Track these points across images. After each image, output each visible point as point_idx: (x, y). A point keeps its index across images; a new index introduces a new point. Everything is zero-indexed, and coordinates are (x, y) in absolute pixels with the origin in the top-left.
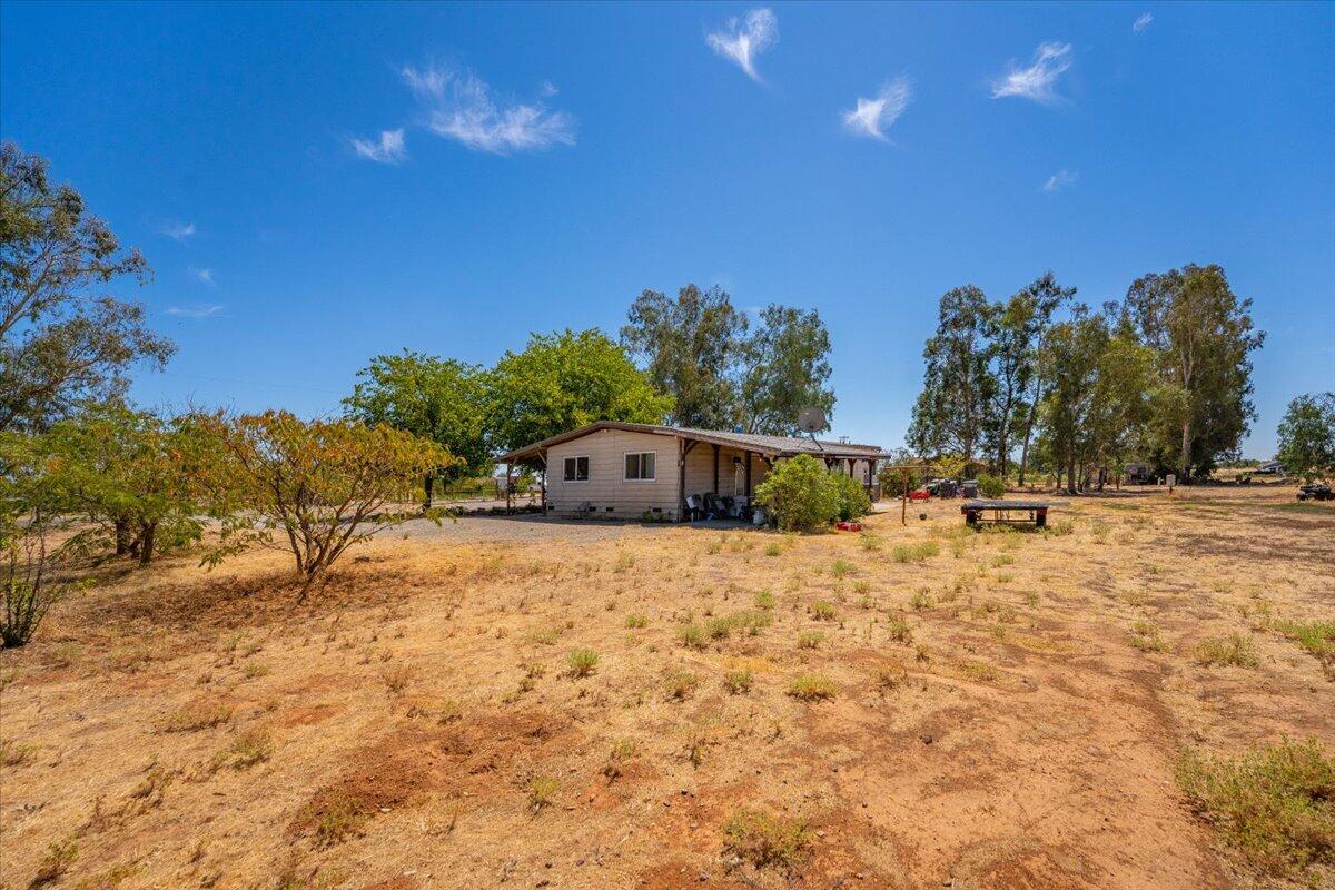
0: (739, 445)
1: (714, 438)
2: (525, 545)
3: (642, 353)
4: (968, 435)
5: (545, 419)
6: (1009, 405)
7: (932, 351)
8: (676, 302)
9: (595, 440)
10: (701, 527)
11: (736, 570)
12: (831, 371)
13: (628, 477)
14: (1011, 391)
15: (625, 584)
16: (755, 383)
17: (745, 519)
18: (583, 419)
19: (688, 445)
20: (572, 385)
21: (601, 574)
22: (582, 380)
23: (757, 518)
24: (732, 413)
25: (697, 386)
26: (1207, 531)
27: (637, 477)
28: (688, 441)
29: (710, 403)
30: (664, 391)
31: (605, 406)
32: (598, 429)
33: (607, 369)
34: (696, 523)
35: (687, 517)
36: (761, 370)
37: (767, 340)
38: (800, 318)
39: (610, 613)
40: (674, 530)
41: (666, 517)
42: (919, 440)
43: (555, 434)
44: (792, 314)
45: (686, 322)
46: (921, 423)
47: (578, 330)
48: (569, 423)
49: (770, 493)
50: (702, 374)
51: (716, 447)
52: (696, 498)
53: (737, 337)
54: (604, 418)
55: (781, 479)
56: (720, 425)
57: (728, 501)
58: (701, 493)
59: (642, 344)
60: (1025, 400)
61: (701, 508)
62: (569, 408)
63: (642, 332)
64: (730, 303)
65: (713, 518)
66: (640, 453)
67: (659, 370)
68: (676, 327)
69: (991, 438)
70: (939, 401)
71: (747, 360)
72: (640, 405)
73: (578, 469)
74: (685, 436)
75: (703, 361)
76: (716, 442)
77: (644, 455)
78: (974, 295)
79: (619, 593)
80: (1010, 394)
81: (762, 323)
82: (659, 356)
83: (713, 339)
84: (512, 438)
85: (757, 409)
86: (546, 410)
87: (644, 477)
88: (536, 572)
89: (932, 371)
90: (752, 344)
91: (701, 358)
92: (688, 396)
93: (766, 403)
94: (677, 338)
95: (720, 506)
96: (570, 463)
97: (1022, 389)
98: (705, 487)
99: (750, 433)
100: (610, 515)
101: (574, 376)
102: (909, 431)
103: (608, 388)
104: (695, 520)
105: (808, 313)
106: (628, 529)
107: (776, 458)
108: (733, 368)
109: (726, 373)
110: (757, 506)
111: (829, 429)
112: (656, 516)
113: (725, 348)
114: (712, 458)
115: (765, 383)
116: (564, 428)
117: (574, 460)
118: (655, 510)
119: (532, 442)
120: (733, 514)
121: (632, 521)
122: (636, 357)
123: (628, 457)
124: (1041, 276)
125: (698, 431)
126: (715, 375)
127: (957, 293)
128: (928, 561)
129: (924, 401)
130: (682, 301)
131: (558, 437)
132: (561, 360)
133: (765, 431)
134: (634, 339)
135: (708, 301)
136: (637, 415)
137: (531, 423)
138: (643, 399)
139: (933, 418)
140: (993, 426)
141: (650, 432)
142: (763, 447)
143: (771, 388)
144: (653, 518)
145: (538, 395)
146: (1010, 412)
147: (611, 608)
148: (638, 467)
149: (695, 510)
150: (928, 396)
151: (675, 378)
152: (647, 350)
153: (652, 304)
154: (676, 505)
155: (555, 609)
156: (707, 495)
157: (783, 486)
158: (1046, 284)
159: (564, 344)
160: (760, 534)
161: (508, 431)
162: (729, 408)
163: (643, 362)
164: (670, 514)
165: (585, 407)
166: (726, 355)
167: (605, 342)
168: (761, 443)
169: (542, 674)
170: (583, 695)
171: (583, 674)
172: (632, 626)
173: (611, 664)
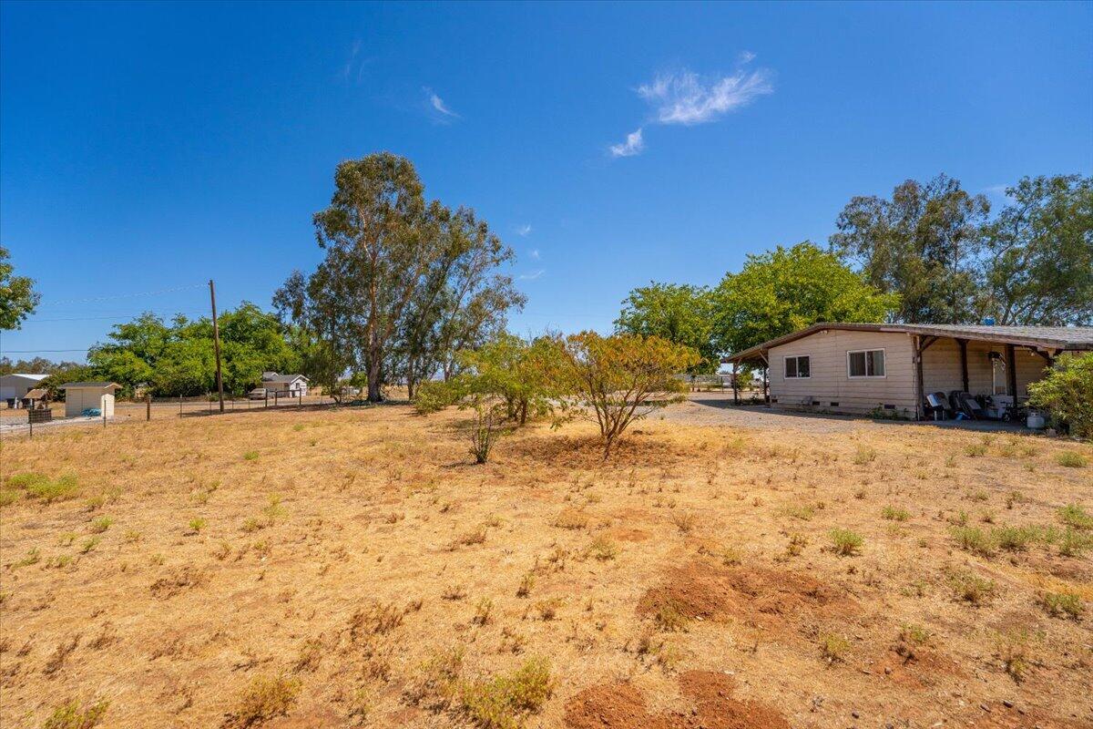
0: (997, 339)
1: (960, 332)
2: (758, 431)
3: (855, 257)
5: (763, 325)
8: (890, 200)
9: (814, 341)
10: (950, 427)
11: (1016, 478)
13: (853, 374)
15: (870, 476)
16: (1006, 269)
17: (1015, 419)
18: (800, 322)
19: (924, 343)
20: (787, 293)
21: (840, 464)
22: (795, 288)
23: (1033, 420)
24: (974, 304)
25: (924, 281)
27: (864, 374)
28: (923, 337)
29: (943, 296)
30: (884, 289)
31: (820, 309)
32: (817, 331)
33: (822, 276)
34: (940, 422)
35: (926, 415)
36: (1015, 254)
37: (1020, 218)
38: (1073, 186)
39: (859, 502)
40: (915, 428)
41: (901, 414)
43: (773, 337)
44: (1059, 183)
45: (906, 218)
47: (788, 246)
48: (786, 326)
49: (1053, 392)
50: (930, 267)
51: (962, 343)
52: (939, 396)
53: (974, 222)
54: (820, 320)
55: (1071, 375)
56: (958, 318)
57: (983, 401)
58: (946, 391)
59: (853, 248)
61: (947, 407)
62: (786, 314)
63: (854, 238)
64: (961, 188)
65: (964, 418)
66: (866, 351)
67: (875, 274)
68: (893, 225)
71: (992, 245)
72: (858, 306)
73: (800, 367)
74: (920, 332)
75: (930, 254)
76: (963, 336)
77: (870, 353)
79: (865, 483)
81: (1012, 201)
82: (874, 256)
83: (941, 230)
84: (735, 342)
85: (1011, 297)
86: (765, 317)
87: (871, 373)
88: (774, 455)
90: (997, 227)
91: (926, 251)
92: (914, 291)
93: (1026, 290)
94: (895, 235)
95: (974, 405)
96: (790, 362)
98: (951, 384)
99: (1003, 324)
100: (834, 409)
101: (788, 286)
103: (824, 292)
104: (940, 418)
105: (1086, 176)
106: (857, 423)
107: (1058, 352)
108: (972, 257)
109: (962, 263)
110: (1032, 408)
112: (889, 412)
113: (958, 236)
114: (957, 354)
115: (1022, 267)
116: (782, 332)
117: (794, 359)
118: (887, 407)
119: (753, 344)
120: (992, 414)
121: (867, 417)
122: (849, 260)
123: (852, 355)
125: (930, 326)
126: (947, 266)
130: (897, 199)
131: (777, 339)
132: (775, 273)
133: (1028, 321)
134: (846, 245)
135: (931, 193)
136: (856, 315)
137: (752, 329)
138: (863, 299)
141: (877, 330)
142: (1036, 339)
143: (1034, 273)
144: (886, 414)
145: (757, 305)
147: (860, 497)
148: (863, 364)
149: (939, 409)
151: (896, 275)
152: (859, 252)
153: (862, 208)
154: (914, 403)
155: (801, 488)
156: (953, 395)
157: (1075, 384)
159: (776, 260)
160: (1041, 440)
161: (732, 337)
162: (970, 299)
163: (856, 263)
164: (905, 411)
165: (800, 312)
166: (961, 243)
167: (815, 252)
168: (1032, 336)
169: (804, 544)
170: (851, 571)
171: (846, 552)
172: (890, 517)
173: (875, 549)
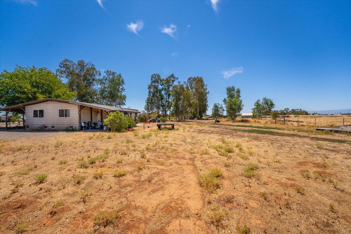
0: (98, 108)
1: (90, 106)
2: (15, 141)
3: (65, 78)
4: (158, 108)
5: (24, 96)
6: (166, 102)
7: (149, 88)
8: (77, 64)
9: (46, 104)
10: (87, 132)
11: (98, 143)
12: (125, 89)
13: (59, 117)
14: (167, 98)
15: (59, 151)
16: (103, 91)
17: (101, 128)
18: (41, 97)
19: (82, 107)
20: (35, 85)
21: (49, 148)
22: (40, 84)
23: (105, 128)
24: (96, 99)
25: (85, 90)
26: (201, 129)
27: (64, 117)
28: (81, 106)
29: (89, 95)
30: (73, 90)
31: (50, 93)
32: (47, 101)
33: (50, 81)
34: (86, 131)
35: (81, 129)
36: (105, 87)
37: (107, 79)
38: (116, 75)
39: (53, 161)
40: (78, 133)
41: (74, 129)
42: (147, 109)
43: (28, 101)
44: (114, 73)
45: (80, 71)
46: (148, 104)
47: (38, 68)
48: (35, 98)
49: (108, 121)
50: (86, 87)
51: (91, 108)
52: (85, 123)
53: (97, 77)
54: (49, 97)
55: (111, 118)
56: (93, 102)
57: (95, 124)
58: (87, 122)
59: (64, 75)
60: (169, 101)
61: (87, 126)
62: (35, 93)
63: (64, 72)
64: (95, 67)
65: (91, 129)
66: (64, 109)
67: (71, 85)
68: (77, 72)
69: (163, 109)
70: (152, 100)
71: (101, 84)
72: (64, 94)
73: (40, 114)
74: (80, 104)
75: (86, 83)
76: (91, 107)
77: (66, 110)
78: (158, 76)
79: (56, 154)
80: (167, 99)
81: (105, 74)
82: (71, 79)
83: (90, 77)
84: (8, 102)
85: (104, 98)
86: (24, 93)
87: (66, 116)
88: (20, 149)
89: (150, 92)
90: (102, 80)
91: (86, 82)
92: (82, 92)
93: (107, 97)
94: (77, 75)
95: (93, 125)
96: (35, 112)
97: (169, 98)
98: (88, 120)
99: (102, 104)
100: (53, 129)
101: (37, 83)
102: (145, 106)
103: (51, 88)
104: (85, 129)
105: (118, 73)
106: (60, 133)
107: (110, 112)
108: (96, 86)
109: (94, 87)
110: (105, 125)
111: (125, 105)
112: (71, 129)
113: (93, 80)
114: (90, 111)
115: (106, 91)
116: (33, 100)
117: (38, 110)
118: (70, 127)
119: (18, 103)
120: (97, 127)
121: (61, 131)
122: (62, 79)
123: (59, 110)
124: (171, 74)
125: (85, 103)
126: (91, 87)
127: (155, 75)
128: (150, 138)
129: (148, 99)
130: (79, 64)
131: (30, 102)
132: (31, 76)
133: (107, 104)
134: (62, 74)
135: (88, 66)
136: (63, 97)
137: (17, 97)
138: (65, 92)
139: (150, 103)
140: (163, 106)
141: (68, 103)
142: (106, 109)
143: (108, 93)
144: (70, 129)
145: (21, 87)
146: (167, 103)
147: (53, 159)
148: (63, 113)
149: (85, 127)
150: (149, 98)
151: (77, 87)
152: (66, 77)
153: (68, 63)
154: (78, 125)
155: (30, 161)
156: (89, 122)
157: (112, 120)
158: (172, 76)
159: (32, 71)
160: (106, 133)
161: (6, 99)
162: (95, 97)
163: (65, 80)
164: (76, 128)
165: (42, 93)
166: (94, 82)
167: (49, 73)
168: (105, 108)
169: (21, 186)
170: (41, 189)
171: (41, 182)
172: (61, 164)
173: (53, 177)
